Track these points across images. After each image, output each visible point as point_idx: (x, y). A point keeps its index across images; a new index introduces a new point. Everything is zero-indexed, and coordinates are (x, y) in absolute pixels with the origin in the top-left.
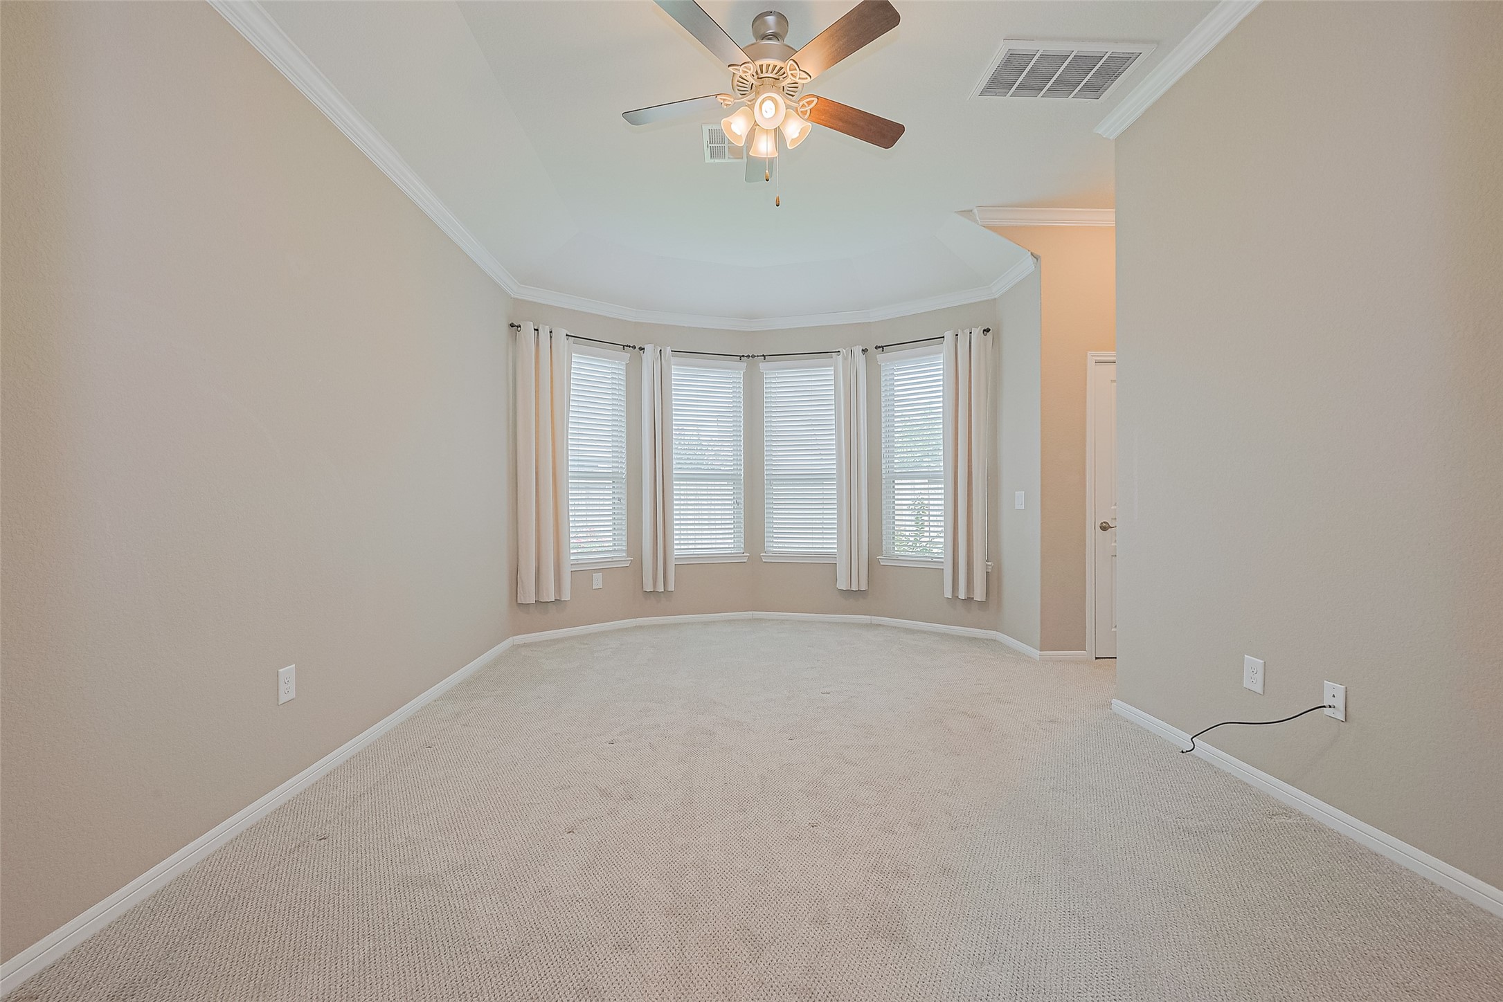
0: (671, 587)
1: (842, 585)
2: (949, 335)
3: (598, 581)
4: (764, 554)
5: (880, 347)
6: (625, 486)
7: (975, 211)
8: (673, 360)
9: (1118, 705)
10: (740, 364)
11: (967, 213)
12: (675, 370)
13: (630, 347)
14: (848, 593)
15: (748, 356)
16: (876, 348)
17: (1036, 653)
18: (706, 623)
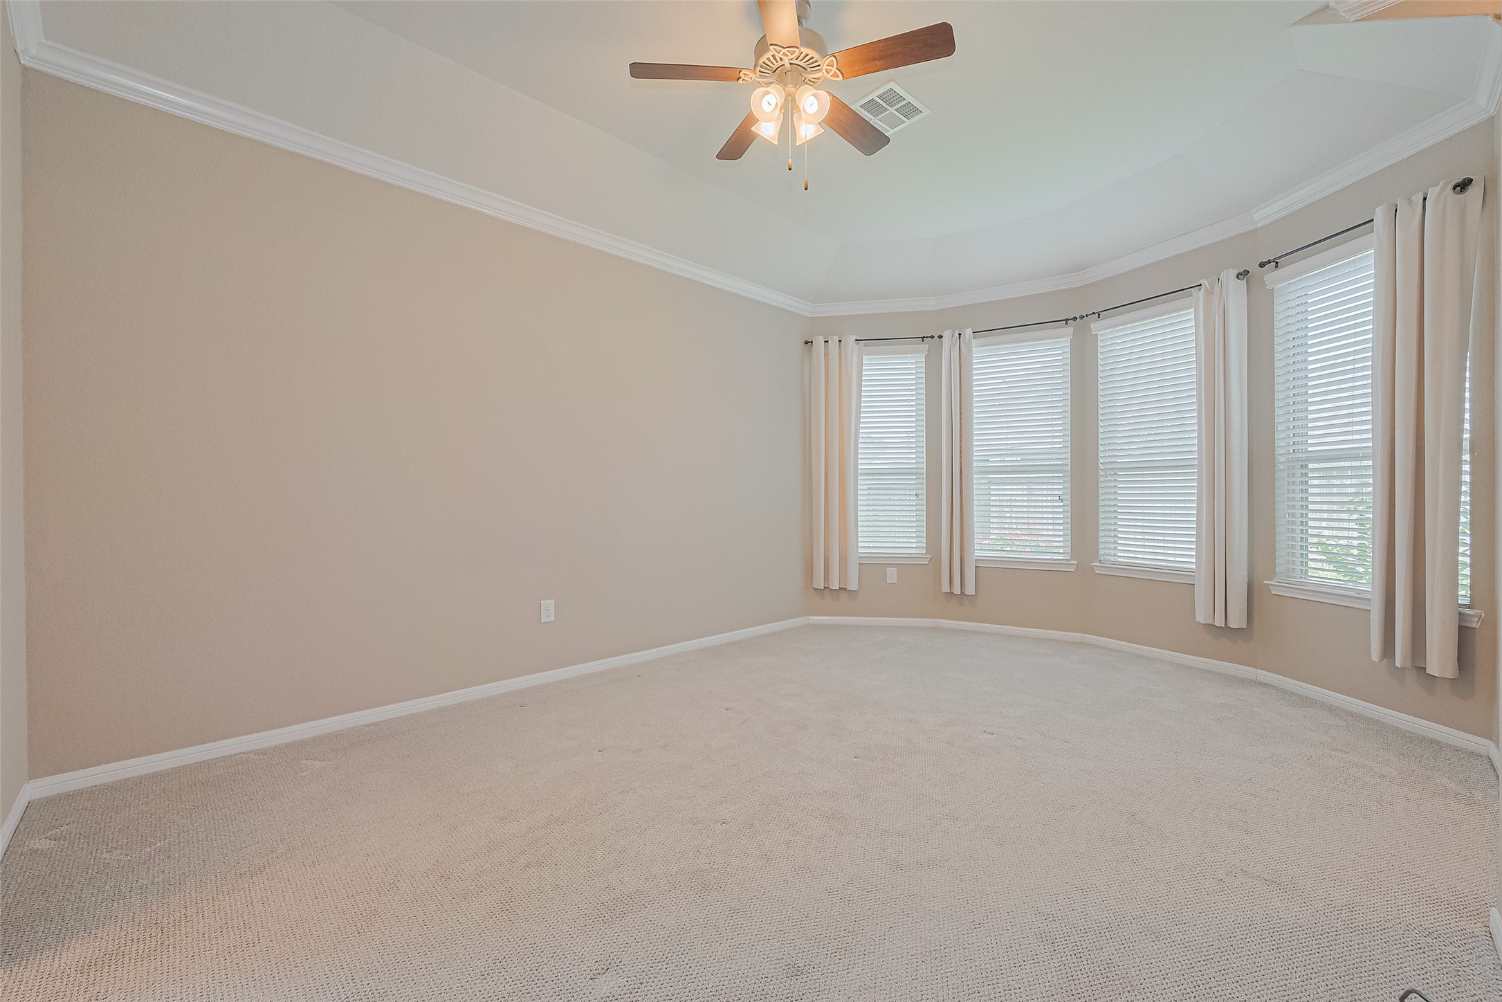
0: (970, 590)
8: (974, 342)
18: (1010, 637)
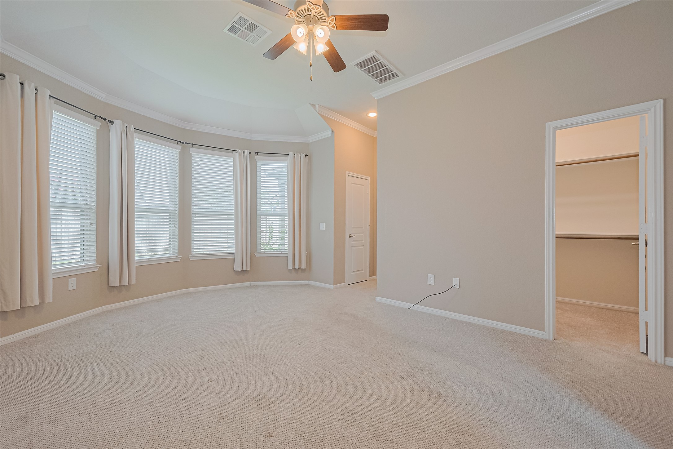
1: (238, 268)
2: (291, 154)
3: (72, 284)
4: (191, 256)
5: (257, 153)
6: (95, 215)
7: (317, 106)
9: (378, 299)
10: (177, 146)
11: (313, 106)
12: (136, 141)
13: (102, 118)
14: (242, 272)
15: (183, 143)
16: (255, 153)
17: (332, 287)
